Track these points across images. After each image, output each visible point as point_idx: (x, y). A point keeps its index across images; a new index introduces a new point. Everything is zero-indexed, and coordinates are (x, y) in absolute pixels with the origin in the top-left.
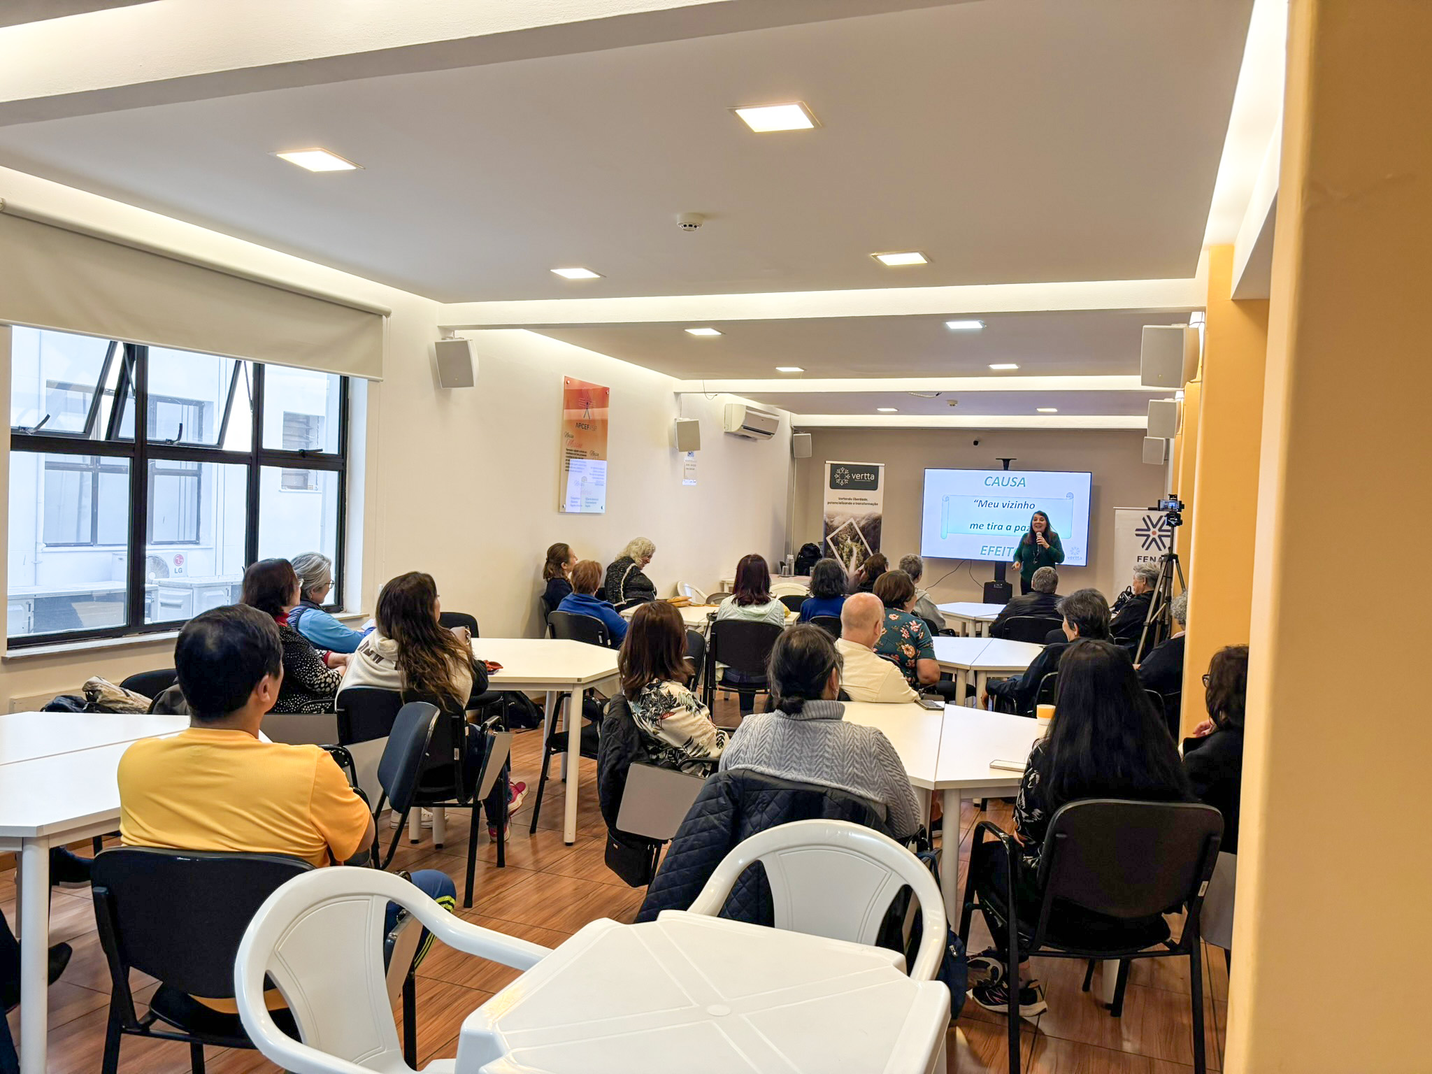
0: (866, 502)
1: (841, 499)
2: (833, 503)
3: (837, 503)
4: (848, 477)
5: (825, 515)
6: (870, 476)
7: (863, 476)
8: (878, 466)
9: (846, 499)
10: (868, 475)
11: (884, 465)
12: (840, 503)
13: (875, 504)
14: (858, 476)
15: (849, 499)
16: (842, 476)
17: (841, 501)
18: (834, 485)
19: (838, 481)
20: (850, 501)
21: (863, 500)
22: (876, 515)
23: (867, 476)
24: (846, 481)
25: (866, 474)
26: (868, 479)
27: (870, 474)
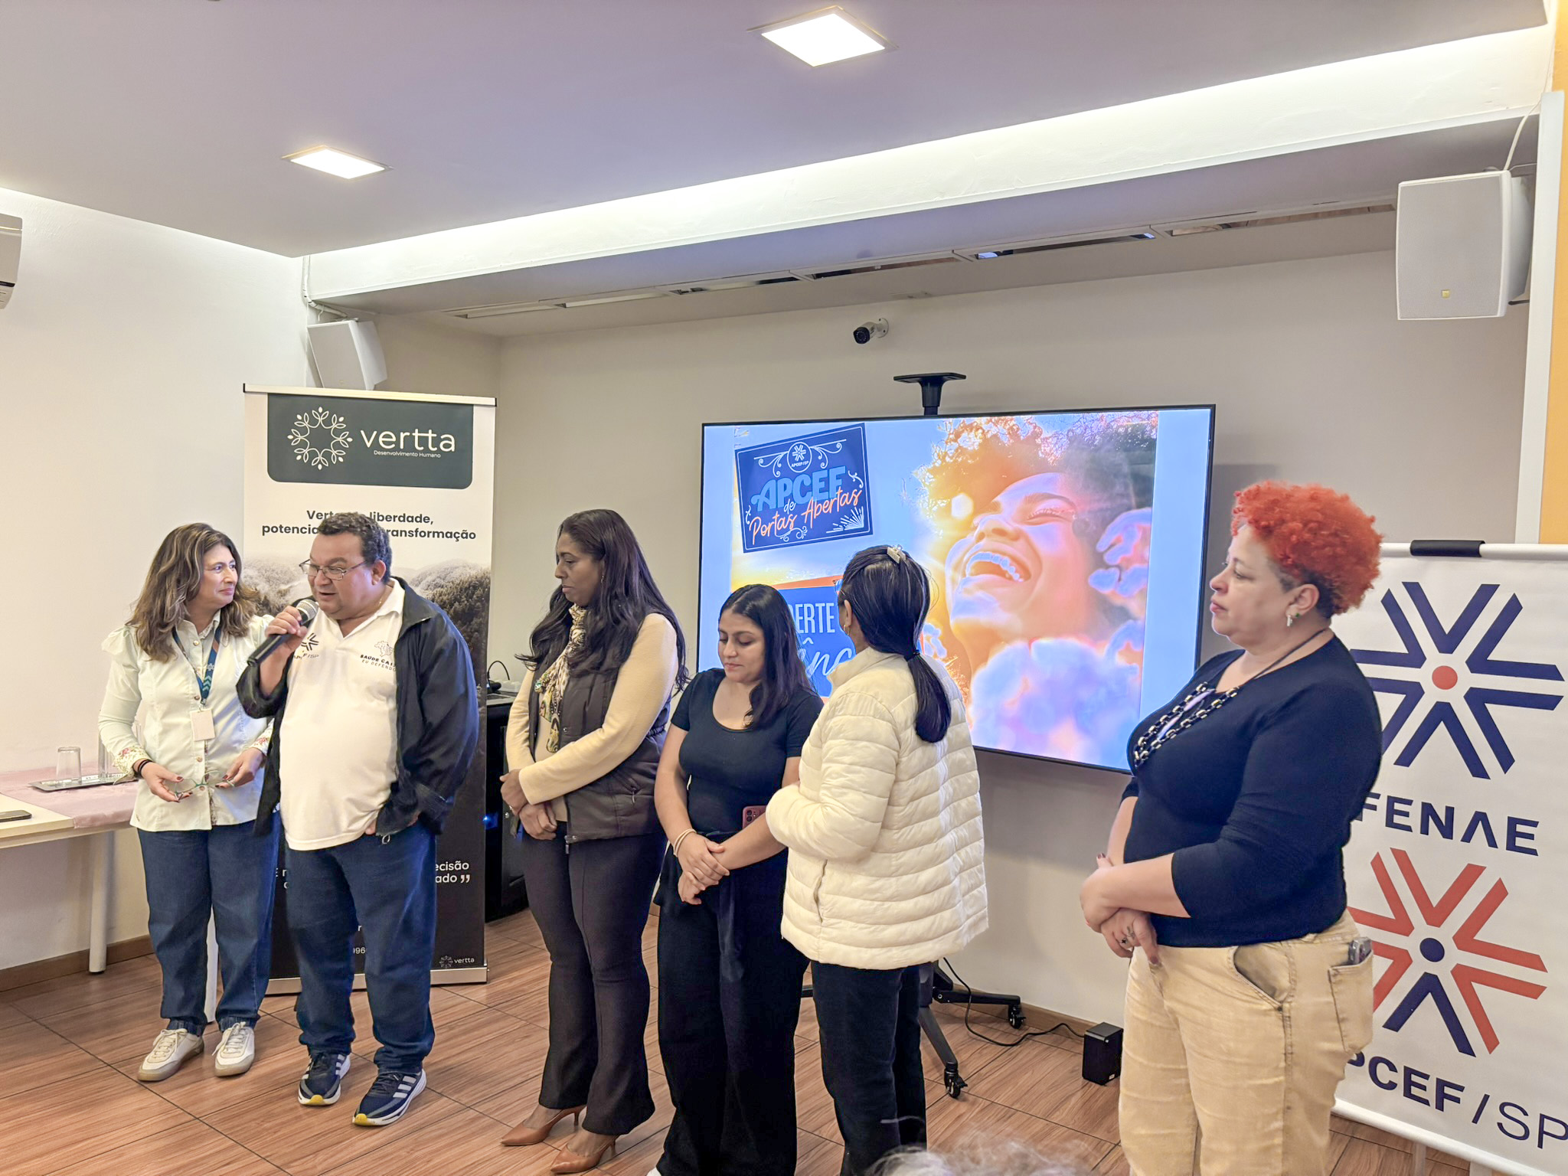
0: (423, 527)
2: (287, 530)
3: (301, 530)
4: (345, 439)
6: (436, 442)
7: (409, 440)
8: (471, 407)
10: (430, 435)
11: (491, 401)
13: (466, 535)
14: (386, 439)
16: (321, 439)
18: (286, 468)
19: (302, 454)
21: (412, 519)
22: (473, 573)
23: (423, 441)
24: (338, 456)
25: (416, 434)
26: (427, 450)
27: (439, 432)
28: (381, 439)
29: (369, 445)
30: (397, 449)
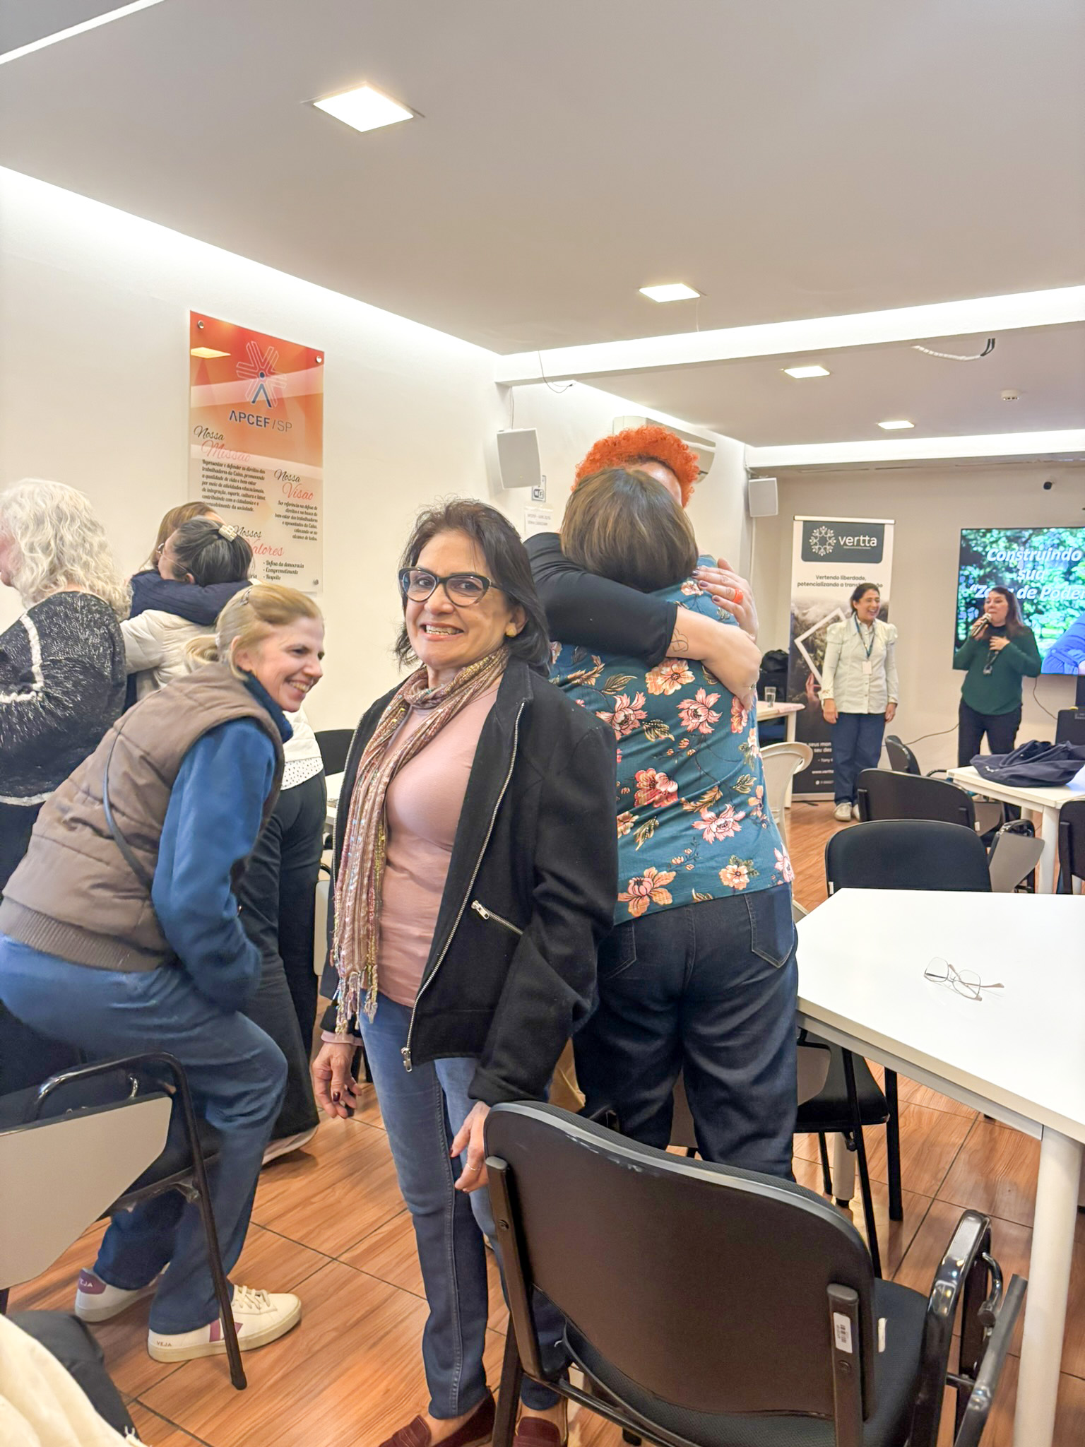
1: (821, 578)
2: (808, 584)
3: (813, 585)
4: (833, 541)
5: (793, 605)
6: (869, 541)
7: (859, 541)
8: (883, 525)
9: (828, 578)
10: (867, 538)
11: (892, 522)
12: (819, 585)
14: (849, 541)
15: (835, 578)
17: (819, 581)
18: (809, 555)
19: (815, 548)
20: (836, 581)
23: (864, 541)
24: (830, 549)
25: (862, 538)
26: (865, 546)
27: (870, 537)
28: (847, 541)
29: (842, 543)
30: (853, 545)
